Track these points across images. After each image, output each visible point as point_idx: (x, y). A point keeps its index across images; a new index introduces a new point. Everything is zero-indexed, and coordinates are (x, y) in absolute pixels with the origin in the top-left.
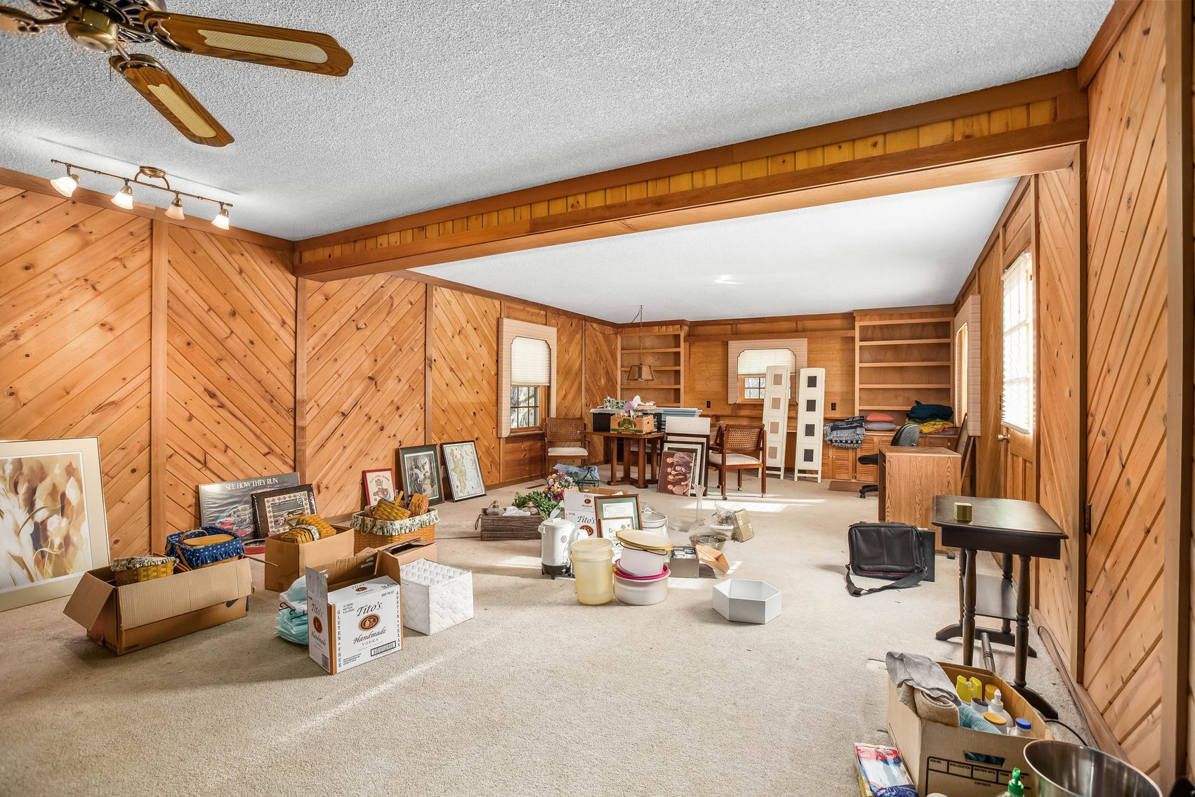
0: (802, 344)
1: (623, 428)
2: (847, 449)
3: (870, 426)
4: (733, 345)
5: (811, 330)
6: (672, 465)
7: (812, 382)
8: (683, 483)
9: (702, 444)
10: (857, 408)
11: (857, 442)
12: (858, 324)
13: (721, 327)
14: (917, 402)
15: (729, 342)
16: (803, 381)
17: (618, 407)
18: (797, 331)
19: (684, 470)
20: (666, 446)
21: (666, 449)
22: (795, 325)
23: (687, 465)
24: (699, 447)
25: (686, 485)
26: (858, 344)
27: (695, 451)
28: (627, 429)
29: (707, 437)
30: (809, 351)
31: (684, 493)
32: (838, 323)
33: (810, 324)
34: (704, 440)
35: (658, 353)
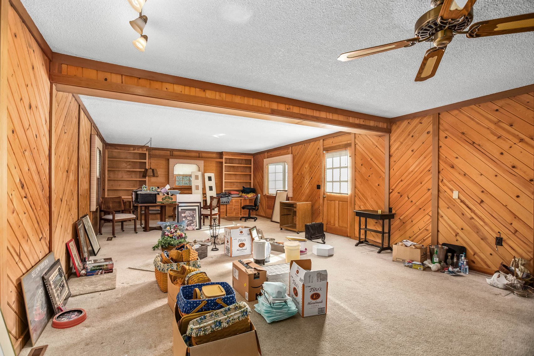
0: (201, 163)
1: (165, 201)
2: (224, 205)
3: (233, 196)
4: (172, 161)
5: (205, 158)
6: (185, 217)
7: (210, 179)
8: (192, 225)
9: (198, 206)
10: (224, 189)
11: (228, 202)
12: (224, 157)
13: (165, 152)
14: (243, 187)
15: (170, 159)
16: (207, 179)
17: (153, 190)
18: (199, 157)
19: (191, 218)
20: (180, 209)
21: (180, 210)
22: (198, 155)
23: (193, 216)
24: (197, 208)
25: (194, 225)
26: (224, 165)
27: (195, 210)
28: (167, 201)
29: (200, 203)
30: (204, 166)
31: (193, 229)
32: (214, 155)
33: (204, 155)
34: (199, 204)
35: (129, 161)
